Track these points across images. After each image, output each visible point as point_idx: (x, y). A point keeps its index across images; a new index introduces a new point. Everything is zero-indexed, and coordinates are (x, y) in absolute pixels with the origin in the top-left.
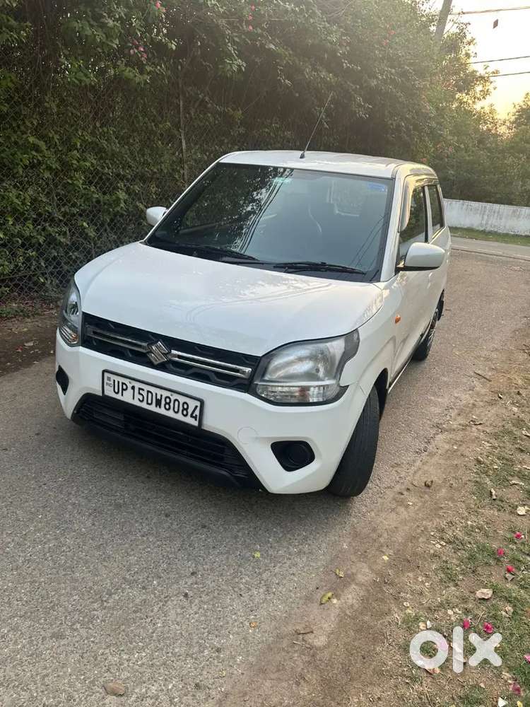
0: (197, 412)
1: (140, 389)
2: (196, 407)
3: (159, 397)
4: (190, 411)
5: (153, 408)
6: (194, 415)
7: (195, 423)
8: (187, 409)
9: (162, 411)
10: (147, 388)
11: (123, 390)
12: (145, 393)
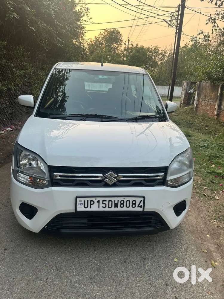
0: (142, 204)
1: (103, 201)
2: (141, 201)
3: (116, 202)
4: (137, 204)
5: (113, 209)
6: (140, 206)
7: (141, 209)
8: (135, 204)
9: (119, 209)
10: (108, 199)
11: (91, 204)
12: (107, 203)
